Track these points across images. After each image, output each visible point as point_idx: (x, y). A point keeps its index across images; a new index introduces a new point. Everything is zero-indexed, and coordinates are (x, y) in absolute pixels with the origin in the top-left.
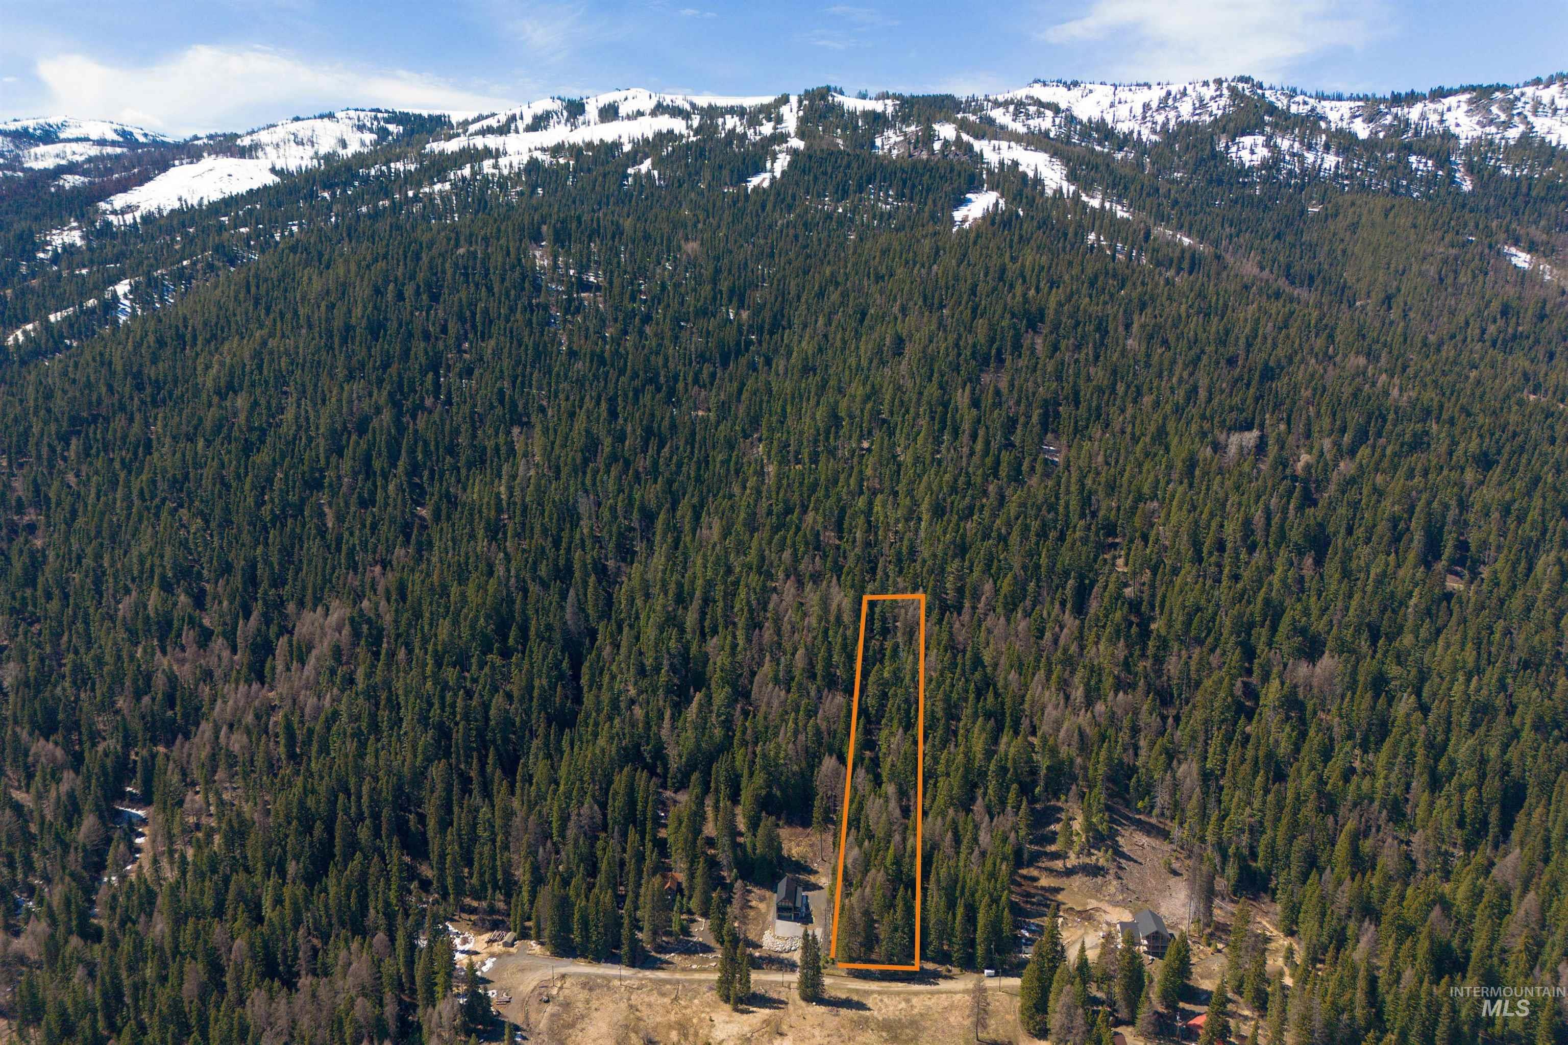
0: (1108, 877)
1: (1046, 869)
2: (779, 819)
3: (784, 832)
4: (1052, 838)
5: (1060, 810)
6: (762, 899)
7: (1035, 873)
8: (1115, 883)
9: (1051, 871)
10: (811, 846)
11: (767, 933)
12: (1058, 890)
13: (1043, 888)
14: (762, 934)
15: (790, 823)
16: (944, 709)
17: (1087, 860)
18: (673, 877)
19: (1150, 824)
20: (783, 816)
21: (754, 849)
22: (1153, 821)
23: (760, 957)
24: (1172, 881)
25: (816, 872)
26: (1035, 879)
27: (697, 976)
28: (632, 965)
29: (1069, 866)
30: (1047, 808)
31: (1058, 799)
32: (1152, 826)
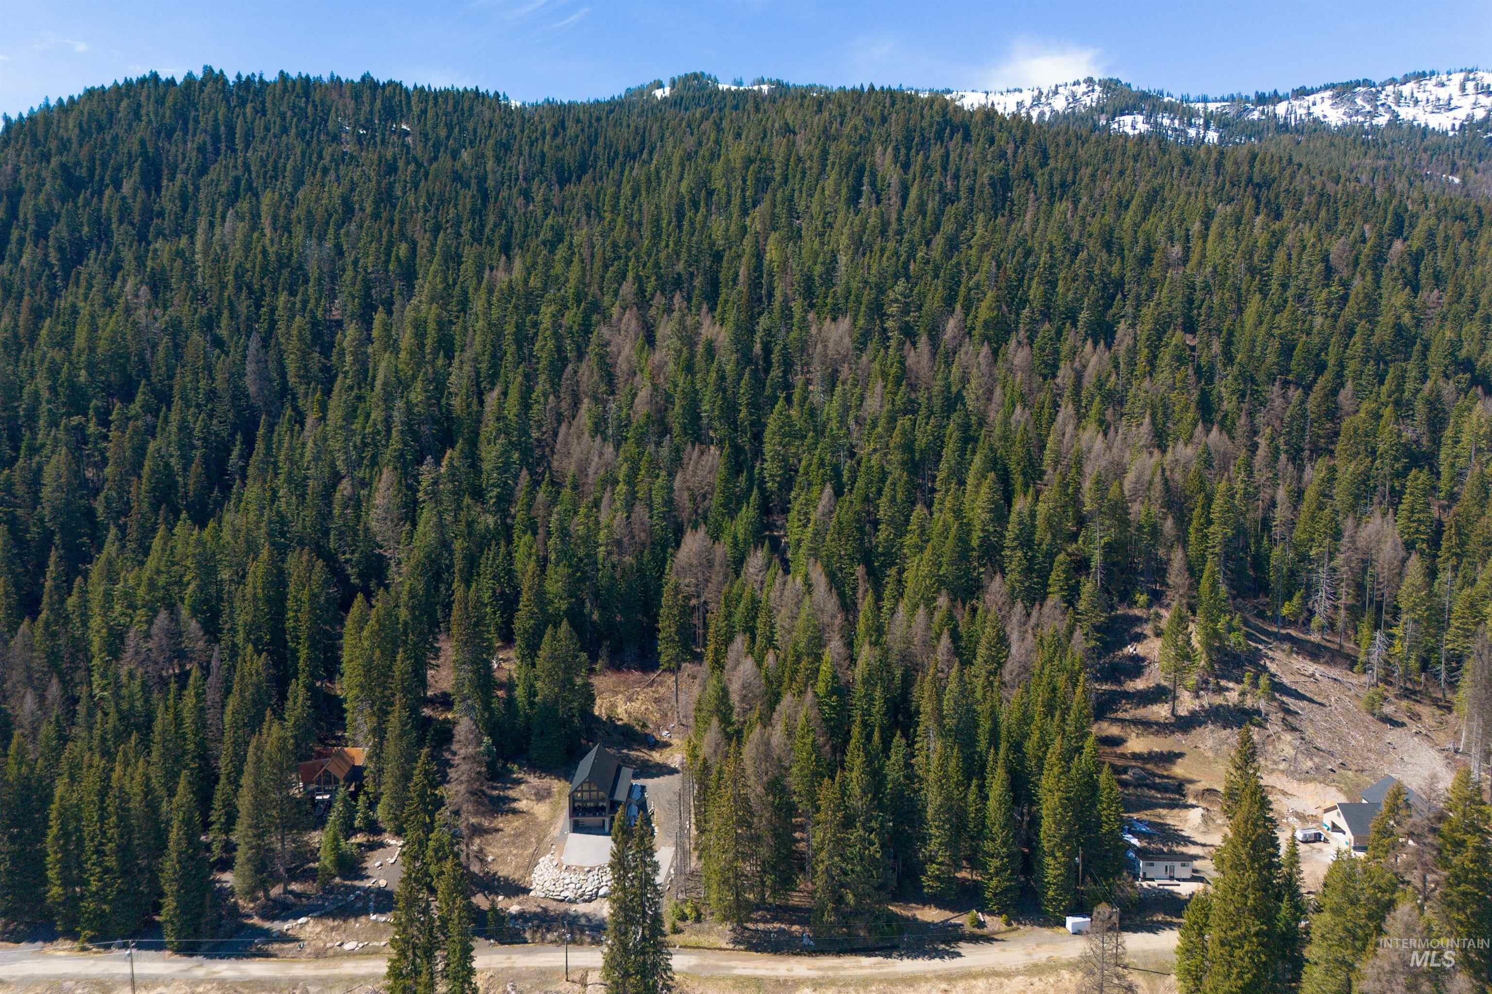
0: (1272, 729)
1: (1136, 722)
2: (594, 658)
3: (603, 682)
4: (1137, 666)
5: (1138, 620)
6: (541, 796)
7: (1115, 730)
8: (1288, 737)
9: (1146, 725)
10: (657, 701)
11: (544, 861)
12: (1171, 757)
13: (1135, 756)
14: (532, 864)
15: (617, 665)
16: (903, 463)
17: (1218, 700)
18: (342, 756)
19: (1309, 641)
20: (603, 652)
21: (532, 692)
22: (1315, 638)
23: (521, 915)
24: (1392, 735)
25: (667, 745)
26: (1117, 742)
27: (349, 968)
28: (188, 949)
29: (1182, 712)
30: (1114, 620)
31: (1133, 603)
32: (1318, 646)
